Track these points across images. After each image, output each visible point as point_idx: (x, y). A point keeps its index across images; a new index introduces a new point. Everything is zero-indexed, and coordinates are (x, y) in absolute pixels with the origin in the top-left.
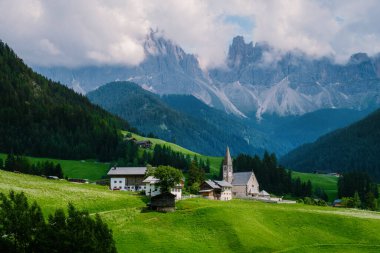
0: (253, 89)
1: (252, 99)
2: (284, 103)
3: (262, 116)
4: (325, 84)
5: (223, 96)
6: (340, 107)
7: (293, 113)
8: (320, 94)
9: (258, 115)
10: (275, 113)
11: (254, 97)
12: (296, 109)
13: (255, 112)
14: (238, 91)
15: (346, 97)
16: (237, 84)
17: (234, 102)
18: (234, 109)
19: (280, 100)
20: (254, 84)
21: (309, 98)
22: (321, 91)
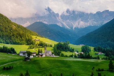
0: (72, 22)
1: (72, 24)
2: (80, 25)
3: (74, 28)
4: (90, 19)
5: (64, 24)
6: (94, 25)
7: (82, 27)
8: (89, 22)
9: (73, 28)
10: (77, 27)
11: (73, 24)
12: (83, 26)
13: (73, 27)
14: (68, 22)
15: (95, 23)
16: (68, 21)
17: (67, 25)
18: (67, 27)
19: (79, 24)
20: (72, 20)
21: (86, 23)
22: (89, 21)
